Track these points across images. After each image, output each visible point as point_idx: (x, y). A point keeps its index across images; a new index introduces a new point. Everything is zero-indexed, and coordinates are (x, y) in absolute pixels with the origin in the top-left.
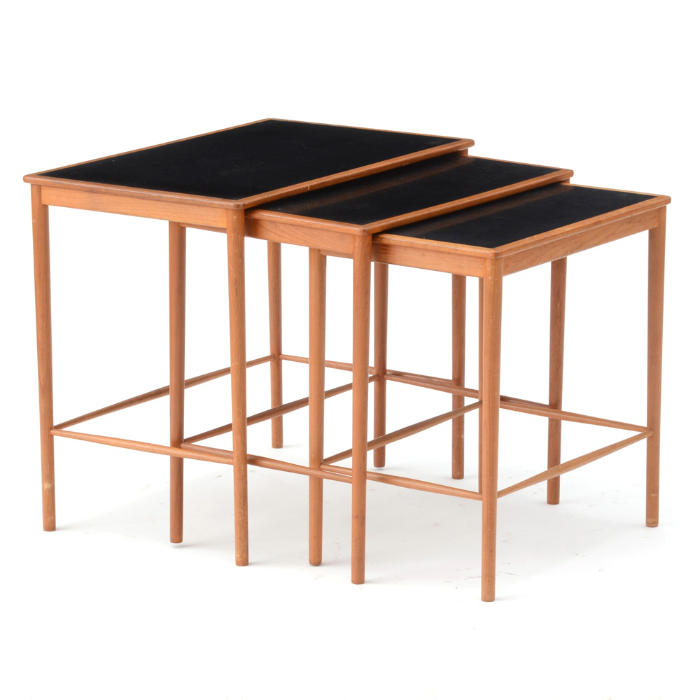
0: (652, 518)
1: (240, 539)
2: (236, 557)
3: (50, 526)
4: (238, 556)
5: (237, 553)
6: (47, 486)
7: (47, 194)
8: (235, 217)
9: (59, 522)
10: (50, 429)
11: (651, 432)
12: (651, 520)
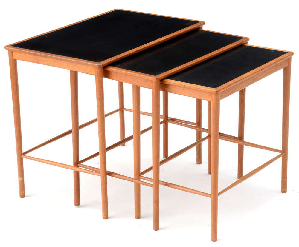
0: (284, 189)
1: (104, 208)
2: (103, 215)
3: (23, 195)
4: (104, 215)
5: (103, 214)
6: (21, 179)
7: (16, 55)
8: (99, 70)
9: (26, 193)
10: (21, 154)
11: (284, 153)
12: (284, 190)
